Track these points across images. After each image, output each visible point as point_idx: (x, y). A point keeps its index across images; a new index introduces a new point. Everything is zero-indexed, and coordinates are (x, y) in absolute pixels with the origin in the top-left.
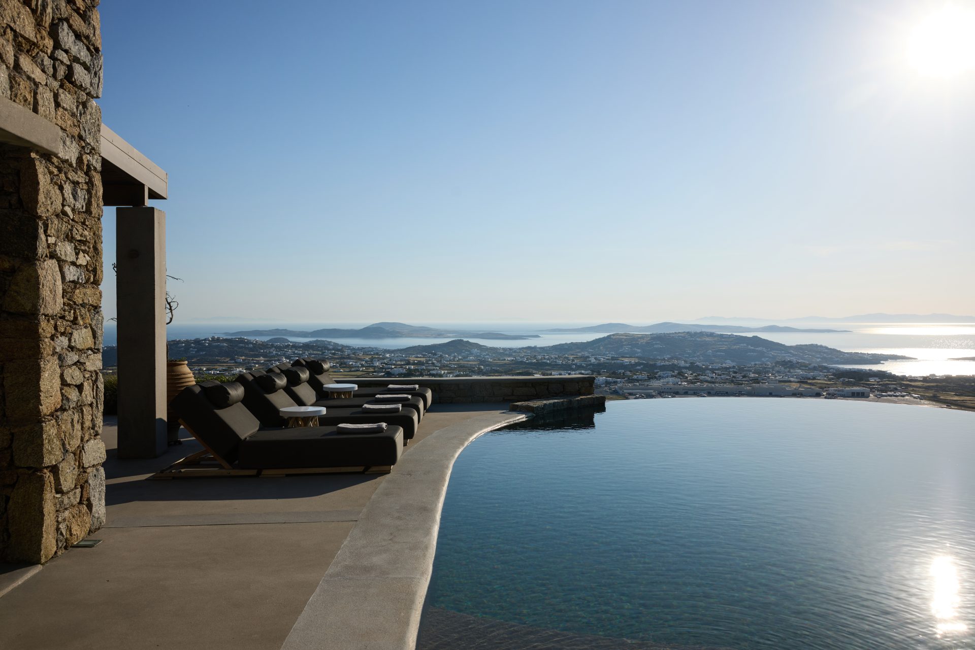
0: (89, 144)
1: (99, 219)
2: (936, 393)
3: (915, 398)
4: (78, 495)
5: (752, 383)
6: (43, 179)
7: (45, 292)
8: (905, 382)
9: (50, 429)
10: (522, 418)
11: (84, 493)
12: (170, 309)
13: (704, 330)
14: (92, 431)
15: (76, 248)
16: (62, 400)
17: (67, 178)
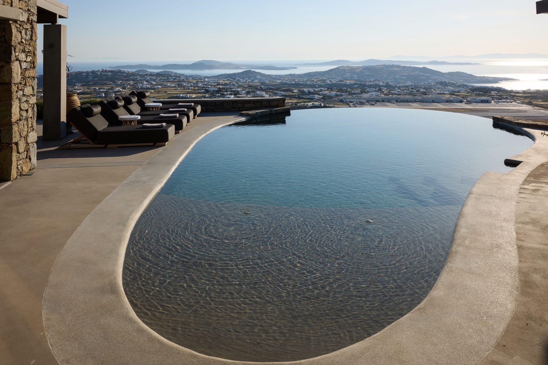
0: (32, 12)
1: (36, 41)
2: (531, 100)
3: (518, 103)
4: (26, 154)
5: (422, 95)
6: (14, 31)
7: (14, 75)
8: (512, 94)
9: (15, 128)
10: (243, 119)
11: (28, 154)
12: (68, 70)
13: (394, 64)
14: (31, 128)
15: (26, 55)
16: (20, 116)
17: (23, 28)
